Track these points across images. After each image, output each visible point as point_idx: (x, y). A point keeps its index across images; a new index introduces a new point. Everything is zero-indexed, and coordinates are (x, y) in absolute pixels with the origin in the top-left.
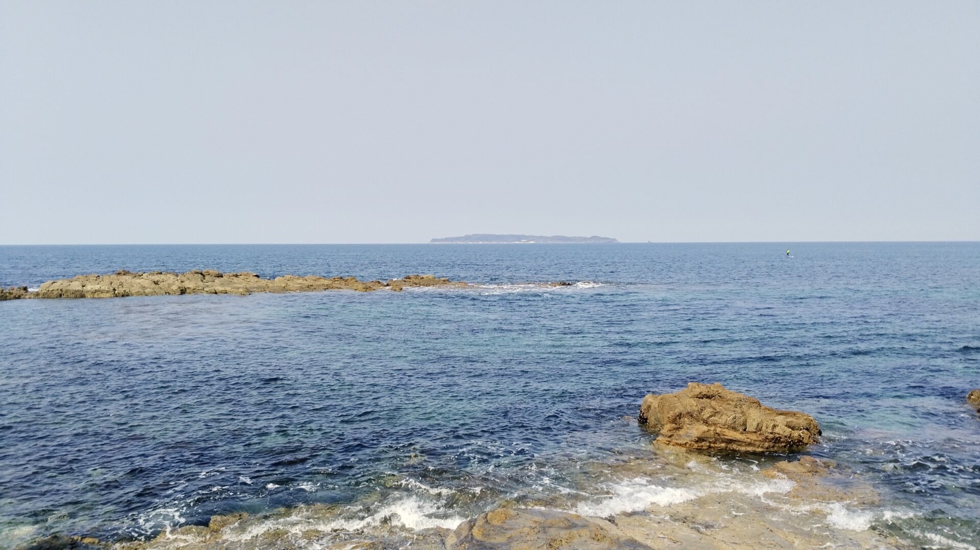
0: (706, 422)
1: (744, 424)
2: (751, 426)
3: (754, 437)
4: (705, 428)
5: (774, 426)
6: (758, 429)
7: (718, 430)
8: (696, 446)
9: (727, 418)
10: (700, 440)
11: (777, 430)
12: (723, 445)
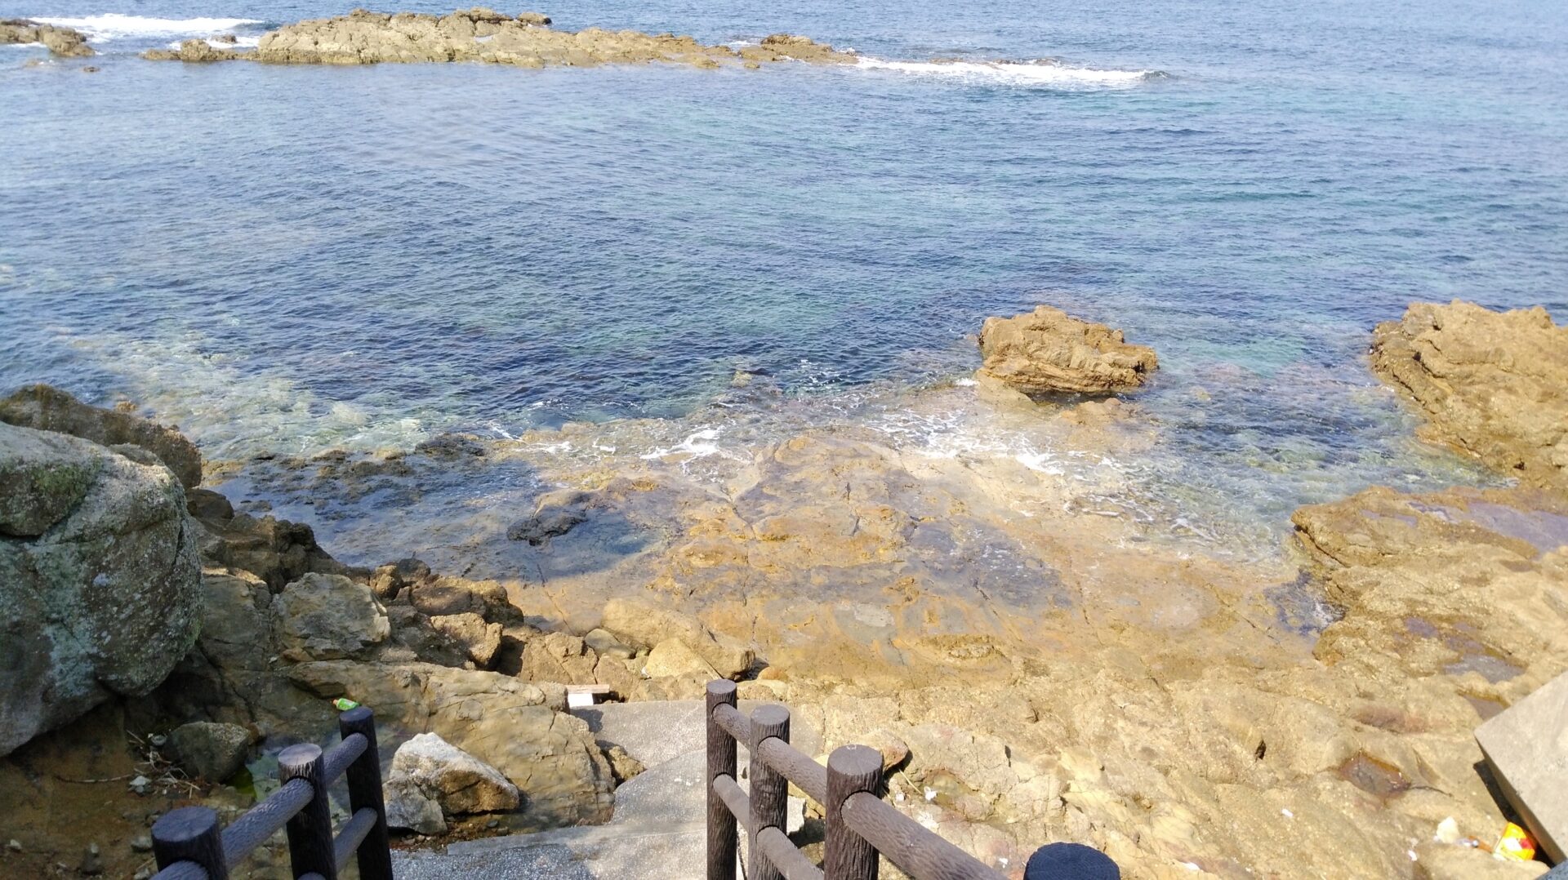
0: (1030, 357)
1: (1069, 360)
2: (1074, 363)
3: (1073, 374)
4: (1027, 363)
5: (1097, 365)
6: (1081, 366)
7: (1040, 365)
8: (1015, 379)
9: (1050, 354)
10: (1021, 373)
11: (1098, 369)
12: (1043, 379)
